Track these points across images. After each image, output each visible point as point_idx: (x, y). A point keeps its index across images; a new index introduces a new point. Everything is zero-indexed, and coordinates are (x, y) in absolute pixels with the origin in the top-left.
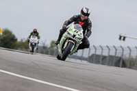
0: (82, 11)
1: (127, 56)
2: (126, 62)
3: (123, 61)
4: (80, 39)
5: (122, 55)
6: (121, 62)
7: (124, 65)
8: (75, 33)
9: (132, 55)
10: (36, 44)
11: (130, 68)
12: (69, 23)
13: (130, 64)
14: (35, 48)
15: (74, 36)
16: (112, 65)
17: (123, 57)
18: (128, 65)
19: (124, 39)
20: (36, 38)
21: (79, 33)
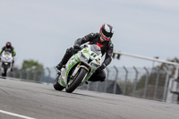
0: (103, 29)
1: (123, 79)
2: (121, 87)
3: (118, 86)
4: (97, 66)
5: (116, 78)
6: (115, 87)
7: (119, 92)
8: (92, 57)
9: (129, 77)
10: (9, 64)
11: (126, 94)
12: (83, 42)
13: (127, 89)
14: (9, 70)
15: (90, 61)
16: (103, 91)
17: (118, 81)
18: (124, 91)
19: (118, 57)
20: (10, 56)
21: (97, 57)
